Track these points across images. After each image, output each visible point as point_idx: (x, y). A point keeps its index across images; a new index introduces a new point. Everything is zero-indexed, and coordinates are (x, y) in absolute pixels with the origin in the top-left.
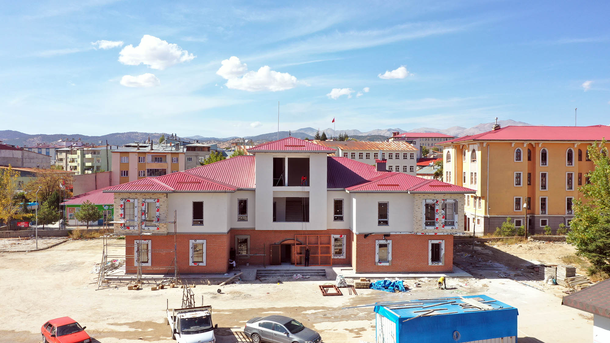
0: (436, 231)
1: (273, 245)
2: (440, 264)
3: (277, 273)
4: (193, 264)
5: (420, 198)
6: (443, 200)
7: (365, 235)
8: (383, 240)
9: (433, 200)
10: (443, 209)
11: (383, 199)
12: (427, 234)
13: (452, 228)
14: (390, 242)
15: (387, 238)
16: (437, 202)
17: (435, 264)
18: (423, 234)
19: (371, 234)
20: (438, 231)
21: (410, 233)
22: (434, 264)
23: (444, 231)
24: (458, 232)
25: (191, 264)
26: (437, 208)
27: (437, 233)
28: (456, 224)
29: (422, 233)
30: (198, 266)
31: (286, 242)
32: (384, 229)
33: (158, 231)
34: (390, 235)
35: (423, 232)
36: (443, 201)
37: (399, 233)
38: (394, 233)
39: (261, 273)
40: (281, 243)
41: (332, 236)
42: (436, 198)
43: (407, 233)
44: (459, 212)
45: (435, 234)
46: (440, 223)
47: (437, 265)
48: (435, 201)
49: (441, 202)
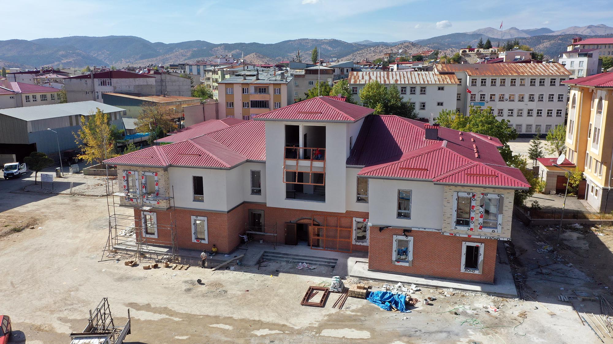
0: (470, 233)
1: (289, 224)
2: (477, 272)
3: (284, 257)
4: (195, 241)
5: (451, 189)
6: (482, 194)
7: (380, 228)
8: (403, 235)
9: (469, 194)
10: (481, 206)
11: (404, 186)
12: (458, 235)
13: (493, 232)
14: (411, 239)
15: (407, 233)
16: (474, 196)
17: (470, 272)
18: (453, 234)
19: (387, 227)
20: (473, 233)
21: (438, 231)
22: (468, 271)
23: (482, 234)
24: (501, 236)
25: (194, 240)
26: (473, 203)
27: (470, 236)
28: (499, 227)
29: (450, 234)
30: (201, 243)
31: (302, 221)
32: (404, 223)
33: (158, 205)
34: (411, 230)
35: (452, 232)
36: (482, 196)
37: (423, 230)
38: (417, 229)
39: (267, 256)
40: (297, 221)
41: (354, 219)
42: (473, 191)
43: (434, 231)
44: (504, 212)
45: (468, 236)
46: (476, 223)
47: (471, 272)
48: (471, 195)
49: (479, 197)
